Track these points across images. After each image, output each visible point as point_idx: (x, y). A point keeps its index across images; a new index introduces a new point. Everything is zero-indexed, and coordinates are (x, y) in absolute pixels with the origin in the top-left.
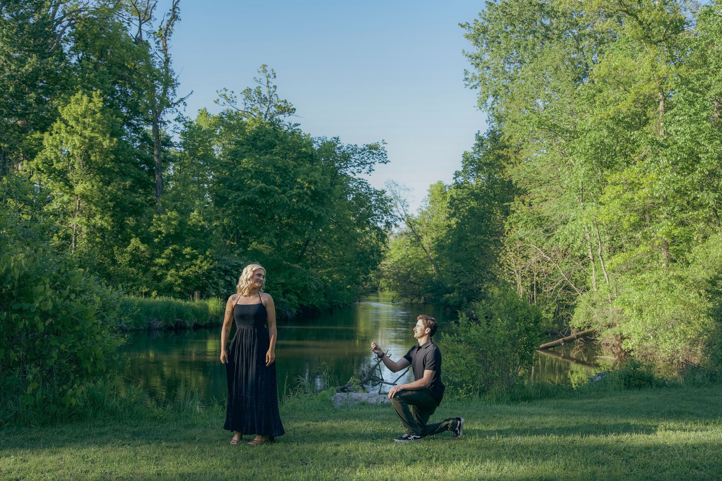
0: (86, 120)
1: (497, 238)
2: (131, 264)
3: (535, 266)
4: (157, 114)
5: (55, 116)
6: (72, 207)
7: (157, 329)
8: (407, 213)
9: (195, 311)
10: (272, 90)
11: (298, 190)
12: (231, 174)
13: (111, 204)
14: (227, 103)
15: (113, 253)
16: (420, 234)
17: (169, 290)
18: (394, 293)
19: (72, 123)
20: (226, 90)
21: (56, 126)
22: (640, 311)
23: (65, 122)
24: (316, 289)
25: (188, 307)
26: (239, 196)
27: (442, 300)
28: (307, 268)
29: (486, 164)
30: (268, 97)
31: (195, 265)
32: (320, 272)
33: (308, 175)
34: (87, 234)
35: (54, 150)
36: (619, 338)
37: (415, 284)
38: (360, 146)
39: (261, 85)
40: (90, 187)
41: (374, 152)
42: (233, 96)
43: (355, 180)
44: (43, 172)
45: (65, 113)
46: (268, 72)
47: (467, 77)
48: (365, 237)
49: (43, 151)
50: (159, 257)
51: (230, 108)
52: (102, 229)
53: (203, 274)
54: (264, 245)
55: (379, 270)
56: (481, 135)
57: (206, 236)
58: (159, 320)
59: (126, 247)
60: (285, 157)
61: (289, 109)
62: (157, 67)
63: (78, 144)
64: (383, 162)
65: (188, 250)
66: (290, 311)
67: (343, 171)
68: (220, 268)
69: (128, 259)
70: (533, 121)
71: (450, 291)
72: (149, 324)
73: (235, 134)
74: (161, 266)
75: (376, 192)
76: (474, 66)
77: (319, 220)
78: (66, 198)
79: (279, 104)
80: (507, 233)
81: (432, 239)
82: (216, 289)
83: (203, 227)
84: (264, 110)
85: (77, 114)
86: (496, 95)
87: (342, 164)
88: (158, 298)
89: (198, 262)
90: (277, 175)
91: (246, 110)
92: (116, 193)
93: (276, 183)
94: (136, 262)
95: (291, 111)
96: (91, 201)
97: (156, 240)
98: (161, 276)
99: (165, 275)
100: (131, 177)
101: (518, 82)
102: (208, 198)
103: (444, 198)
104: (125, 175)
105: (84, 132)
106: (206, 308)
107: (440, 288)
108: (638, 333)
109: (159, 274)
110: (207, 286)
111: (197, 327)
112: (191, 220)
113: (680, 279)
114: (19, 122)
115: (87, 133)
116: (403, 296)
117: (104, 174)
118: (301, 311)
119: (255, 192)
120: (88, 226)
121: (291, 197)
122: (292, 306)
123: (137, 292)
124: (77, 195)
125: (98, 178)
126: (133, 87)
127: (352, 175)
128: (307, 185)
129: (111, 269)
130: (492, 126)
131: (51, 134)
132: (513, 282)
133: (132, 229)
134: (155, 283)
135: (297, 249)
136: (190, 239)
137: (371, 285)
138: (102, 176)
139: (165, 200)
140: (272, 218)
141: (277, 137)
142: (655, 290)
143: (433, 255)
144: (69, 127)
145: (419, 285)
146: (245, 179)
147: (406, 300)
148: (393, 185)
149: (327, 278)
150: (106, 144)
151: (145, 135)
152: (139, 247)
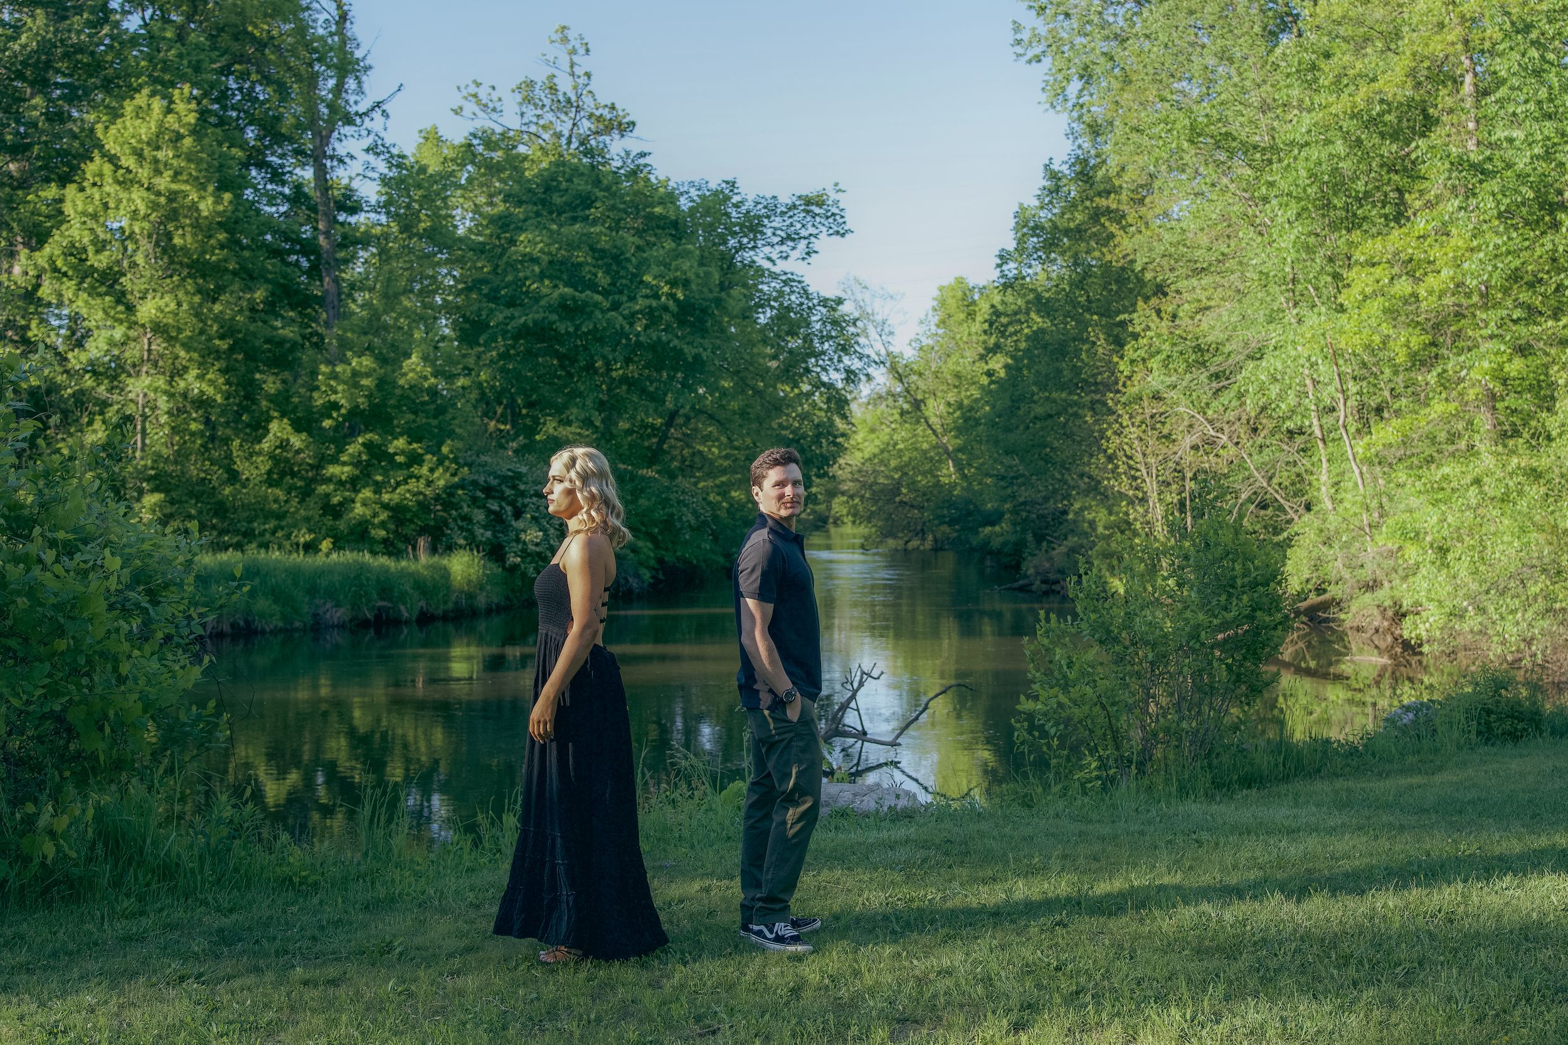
0: (160, 155)
1: (1098, 397)
2: (270, 482)
3: (1189, 457)
4: (323, 139)
5: (89, 145)
6: (132, 353)
7: (333, 626)
8: (891, 349)
9: (420, 585)
10: (583, 80)
11: (647, 302)
12: (494, 271)
13: (223, 345)
14: (481, 114)
15: (229, 456)
16: (919, 397)
17: (359, 536)
18: (863, 530)
19: (128, 161)
20: (478, 85)
21: (91, 168)
22: (1443, 551)
23: (113, 160)
24: (693, 522)
25: (403, 573)
26: (512, 318)
27: (975, 541)
28: (672, 476)
29: (1067, 232)
30: (573, 98)
31: (418, 478)
32: (701, 485)
33: (667, 266)
34: (168, 413)
35: (91, 224)
36: (1390, 613)
37: (912, 506)
38: (785, 199)
39: (556, 72)
40: (173, 306)
41: (817, 210)
42: (495, 99)
43: (774, 276)
44: (65, 274)
45: (111, 139)
46: (573, 43)
47: (1018, 37)
48: (801, 405)
49: (64, 227)
50: (335, 460)
51: (488, 124)
52: (202, 403)
53: (437, 498)
54: (573, 429)
55: (834, 477)
56: (1055, 167)
57: (440, 411)
58: (338, 605)
59: (260, 442)
60: (616, 227)
61: (620, 124)
62: (321, 31)
63: (143, 210)
64: (838, 233)
65: (400, 443)
66: (637, 576)
67: (748, 255)
68: (474, 483)
69: (264, 468)
70: (1178, 126)
71: (992, 519)
72: (316, 615)
73: (500, 180)
74: (341, 483)
75: (824, 302)
76: (1033, 13)
77: (696, 367)
78: (118, 333)
79: (598, 113)
80: (1124, 385)
81: (949, 404)
82: (468, 530)
83: (433, 392)
84: (565, 128)
85: (140, 141)
86: (1087, 75)
87: (745, 240)
88: (334, 556)
89: (425, 470)
90: (599, 267)
91: (524, 128)
92: (233, 319)
93: (597, 285)
94: (283, 474)
95: (625, 127)
96: (176, 339)
97: (327, 423)
98: (341, 504)
99: (348, 502)
100: (267, 281)
101: (1133, 45)
102: (445, 326)
103: (971, 315)
104: (252, 278)
105: (156, 180)
106: (446, 574)
107: (969, 514)
108: (1440, 602)
109: (336, 500)
110: (446, 525)
111: (425, 619)
112: (405, 374)
113: (1535, 474)
114: (12, 167)
115: (163, 182)
116: (888, 532)
117: (203, 276)
118: (661, 576)
119: (550, 308)
120: (171, 396)
121: (632, 318)
122: (641, 564)
123: (287, 544)
124: (143, 326)
125: (190, 285)
126: (267, 80)
127: (766, 265)
128: (666, 289)
129: (227, 491)
130: (1080, 147)
131: (82, 189)
132: (1140, 495)
133: (272, 399)
134: (329, 521)
135: (649, 436)
136: (404, 419)
137: (814, 512)
138: (200, 281)
139: (345, 331)
140: (590, 368)
141: (597, 182)
142: (1474, 502)
143: (951, 442)
144: (121, 171)
145: (921, 508)
146: (526, 278)
147: (891, 542)
148: (857, 289)
149: (719, 498)
150: (206, 206)
151: (298, 187)
152: (288, 440)
